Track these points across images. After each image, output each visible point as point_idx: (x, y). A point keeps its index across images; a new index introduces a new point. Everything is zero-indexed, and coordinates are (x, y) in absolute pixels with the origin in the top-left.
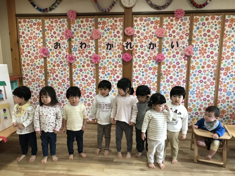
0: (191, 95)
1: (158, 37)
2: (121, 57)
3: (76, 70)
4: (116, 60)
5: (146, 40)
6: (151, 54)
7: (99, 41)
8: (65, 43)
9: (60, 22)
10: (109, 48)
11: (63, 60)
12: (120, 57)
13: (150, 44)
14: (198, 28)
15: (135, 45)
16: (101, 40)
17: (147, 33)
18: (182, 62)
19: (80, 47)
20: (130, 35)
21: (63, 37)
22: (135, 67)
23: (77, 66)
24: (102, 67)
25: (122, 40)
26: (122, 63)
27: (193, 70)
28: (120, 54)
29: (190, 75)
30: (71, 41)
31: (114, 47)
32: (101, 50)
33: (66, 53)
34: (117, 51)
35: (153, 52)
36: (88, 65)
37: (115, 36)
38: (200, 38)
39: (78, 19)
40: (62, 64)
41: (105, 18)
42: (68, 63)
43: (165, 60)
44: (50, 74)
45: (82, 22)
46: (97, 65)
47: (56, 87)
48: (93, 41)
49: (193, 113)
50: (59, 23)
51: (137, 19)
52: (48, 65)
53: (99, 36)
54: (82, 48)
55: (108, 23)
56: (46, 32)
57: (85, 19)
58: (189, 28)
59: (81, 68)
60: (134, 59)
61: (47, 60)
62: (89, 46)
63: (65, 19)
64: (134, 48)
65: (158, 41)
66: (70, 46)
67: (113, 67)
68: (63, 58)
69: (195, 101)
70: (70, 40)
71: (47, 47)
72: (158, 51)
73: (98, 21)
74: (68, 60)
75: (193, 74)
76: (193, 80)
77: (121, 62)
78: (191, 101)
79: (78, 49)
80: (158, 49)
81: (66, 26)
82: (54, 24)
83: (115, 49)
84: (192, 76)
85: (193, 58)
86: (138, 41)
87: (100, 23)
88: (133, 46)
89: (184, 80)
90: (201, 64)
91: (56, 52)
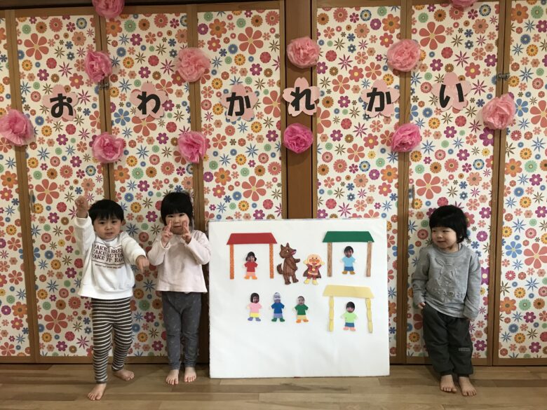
0: (510, 258)
1: (396, 72)
2: (279, 139)
3: (125, 185)
4: (260, 148)
5: (357, 80)
6: (376, 126)
7: (202, 89)
8: (87, 97)
9: (71, 27)
10: (237, 108)
11: (84, 154)
12: (274, 140)
13: (372, 95)
14: (525, 39)
15: (321, 99)
16: (208, 83)
17: (362, 58)
18: (476, 151)
19: (137, 109)
20: (307, 63)
21: (81, 77)
22: (324, 170)
23: (130, 173)
24: (213, 172)
25: (279, 84)
26: (280, 158)
27: (514, 175)
28: (274, 128)
29: (505, 191)
30: (108, 87)
31: (252, 105)
32: (209, 117)
33: (94, 131)
34: (264, 119)
35: (381, 118)
36: (167, 168)
37: (256, 70)
38: (534, 70)
39: (131, 17)
40: (79, 166)
41: (221, 11)
42: (99, 164)
43: (420, 147)
44: (37, 201)
45: (144, 25)
46: (197, 167)
47: (62, 243)
48: (183, 88)
49: (517, 317)
50: (64, 30)
51: (326, 12)
52: (31, 172)
53: (203, 70)
54: (144, 113)
55: (231, 26)
56: (21, 62)
57: (154, 16)
58: (496, 38)
59: (145, 178)
60: (322, 145)
61: (27, 156)
62: (168, 105)
63: (88, 18)
64: (319, 109)
65: (398, 84)
66: (106, 107)
67: (252, 172)
68: (82, 147)
69: (522, 276)
70: (104, 87)
71: (26, 112)
72: (398, 116)
73: (199, 23)
74: (99, 152)
75: (512, 189)
76: (514, 208)
77: (278, 154)
78: (510, 275)
79: (131, 116)
80: (397, 110)
81: (89, 40)
82: (49, 34)
83: (256, 111)
84: (512, 195)
85: (513, 137)
86: (331, 86)
87: (203, 29)
88: (317, 102)
89: (483, 209)
90: (538, 157)
91: (58, 127)
